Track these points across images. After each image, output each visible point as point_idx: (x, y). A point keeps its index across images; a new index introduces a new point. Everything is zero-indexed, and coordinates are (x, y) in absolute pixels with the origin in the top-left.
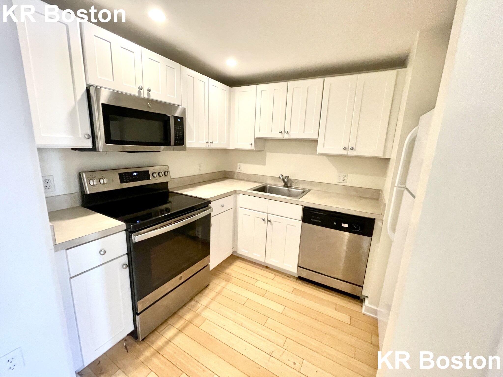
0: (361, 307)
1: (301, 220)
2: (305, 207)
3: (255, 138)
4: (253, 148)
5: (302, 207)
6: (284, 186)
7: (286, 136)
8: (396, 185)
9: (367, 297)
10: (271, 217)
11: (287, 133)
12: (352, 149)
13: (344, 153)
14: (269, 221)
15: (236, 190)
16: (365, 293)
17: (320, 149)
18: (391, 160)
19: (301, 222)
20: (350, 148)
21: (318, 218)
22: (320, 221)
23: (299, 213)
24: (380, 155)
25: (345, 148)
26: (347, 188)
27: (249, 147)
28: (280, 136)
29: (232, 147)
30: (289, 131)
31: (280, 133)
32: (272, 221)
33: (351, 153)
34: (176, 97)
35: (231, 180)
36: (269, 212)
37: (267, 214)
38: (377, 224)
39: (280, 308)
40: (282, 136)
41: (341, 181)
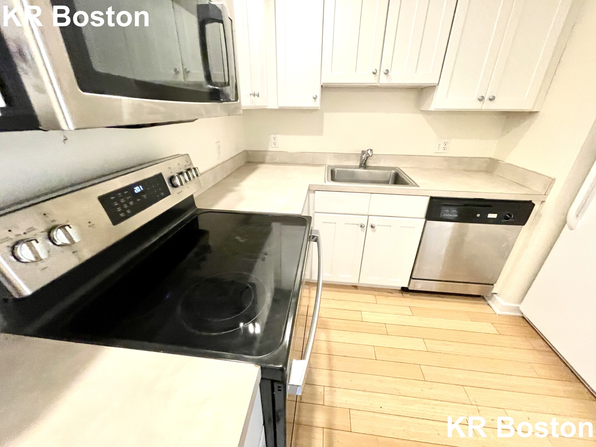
0: (489, 307)
1: (424, 217)
2: (431, 197)
3: (322, 84)
4: (318, 105)
6: (360, 167)
7: (383, 80)
9: (496, 294)
10: (373, 220)
11: (386, 73)
12: (492, 99)
13: (476, 106)
14: (372, 227)
16: (495, 290)
19: (423, 220)
20: (488, 97)
22: (456, 216)
25: (481, 100)
28: (371, 80)
30: (389, 71)
31: (373, 73)
32: (375, 226)
33: (487, 106)
35: (264, 165)
36: (369, 213)
37: (367, 217)
40: (375, 80)
41: (441, 150)
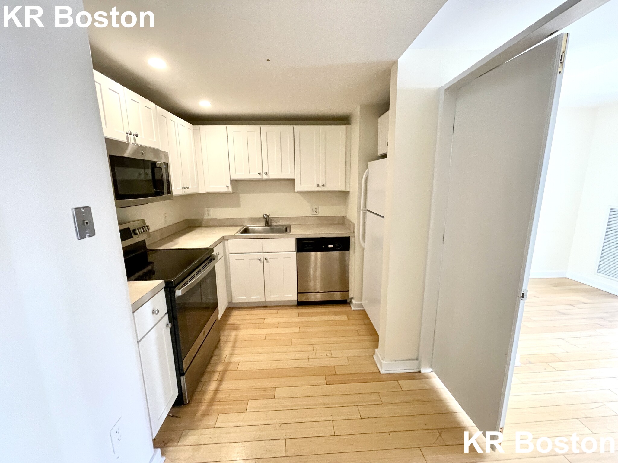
0: (350, 307)
1: (295, 251)
2: (297, 238)
3: (231, 179)
4: (230, 191)
5: (294, 239)
6: (266, 225)
7: (265, 177)
8: (362, 208)
9: (353, 298)
10: (266, 255)
11: (266, 173)
12: (323, 185)
13: (318, 189)
14: (266, 259)
15: (224, 236)
16: (351, 295)
17: (298, 187)
18: (351, 193)
19: (296, 253)
20: (321, 185)
21: (309, 245)
22: (312, 248)
23: (292, 244)
24: (343, 189)
25: (318, 186)
26: (320, 218)
27: (225, 190)
28: (259, 177)
29: (202, 191)
30: (267, 172)
31: (259, 174)
32: (268, 259)
33: (323, 189)
34: (155, 140)
35: (200, 228)
36: (263, 251)
37: (262, 253)
38: (352, 240)
39: (297, 330)
40: (261, 177)
41: (315, 213)
